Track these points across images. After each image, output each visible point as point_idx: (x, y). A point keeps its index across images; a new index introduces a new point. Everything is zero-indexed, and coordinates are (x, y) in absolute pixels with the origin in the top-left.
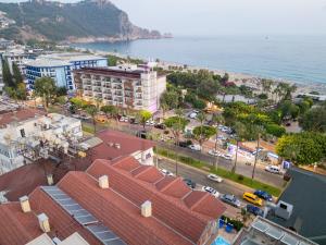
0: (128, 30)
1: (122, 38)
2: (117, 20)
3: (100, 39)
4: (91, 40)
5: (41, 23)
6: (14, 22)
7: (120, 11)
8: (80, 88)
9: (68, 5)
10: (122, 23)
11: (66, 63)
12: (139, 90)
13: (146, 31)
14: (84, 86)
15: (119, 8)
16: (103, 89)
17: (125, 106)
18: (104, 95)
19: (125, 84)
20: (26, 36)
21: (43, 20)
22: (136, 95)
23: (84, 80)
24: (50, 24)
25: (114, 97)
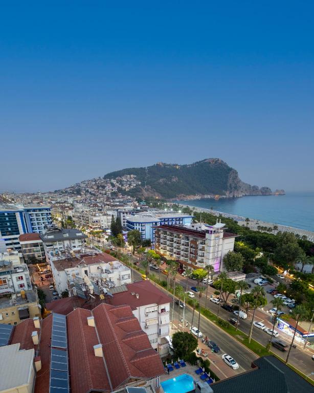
0: (236, 188)
1: (228, 195)
2: (227, 178)
3: (206, 196)
4: (198, 197)
5: (159, 183)
6: (140, 183)
7: (231, 169)
8: (159, 242)
9: (185, 166)
10: (230, 181)
11: (157, 220)
12: (203, 249)
13: (255, 189)
14: (162, 241)
15: (230, 166)
16: (175, 245)
17: (189, 262)
18: (175, 250)
19: (192, 242)
20: (146, 194)
21: (161, 180)
22: (200, 253)
23: (162, 236)
24: (166, 184)
25: (182, 253)
